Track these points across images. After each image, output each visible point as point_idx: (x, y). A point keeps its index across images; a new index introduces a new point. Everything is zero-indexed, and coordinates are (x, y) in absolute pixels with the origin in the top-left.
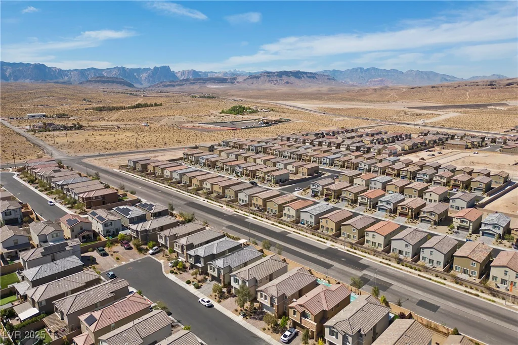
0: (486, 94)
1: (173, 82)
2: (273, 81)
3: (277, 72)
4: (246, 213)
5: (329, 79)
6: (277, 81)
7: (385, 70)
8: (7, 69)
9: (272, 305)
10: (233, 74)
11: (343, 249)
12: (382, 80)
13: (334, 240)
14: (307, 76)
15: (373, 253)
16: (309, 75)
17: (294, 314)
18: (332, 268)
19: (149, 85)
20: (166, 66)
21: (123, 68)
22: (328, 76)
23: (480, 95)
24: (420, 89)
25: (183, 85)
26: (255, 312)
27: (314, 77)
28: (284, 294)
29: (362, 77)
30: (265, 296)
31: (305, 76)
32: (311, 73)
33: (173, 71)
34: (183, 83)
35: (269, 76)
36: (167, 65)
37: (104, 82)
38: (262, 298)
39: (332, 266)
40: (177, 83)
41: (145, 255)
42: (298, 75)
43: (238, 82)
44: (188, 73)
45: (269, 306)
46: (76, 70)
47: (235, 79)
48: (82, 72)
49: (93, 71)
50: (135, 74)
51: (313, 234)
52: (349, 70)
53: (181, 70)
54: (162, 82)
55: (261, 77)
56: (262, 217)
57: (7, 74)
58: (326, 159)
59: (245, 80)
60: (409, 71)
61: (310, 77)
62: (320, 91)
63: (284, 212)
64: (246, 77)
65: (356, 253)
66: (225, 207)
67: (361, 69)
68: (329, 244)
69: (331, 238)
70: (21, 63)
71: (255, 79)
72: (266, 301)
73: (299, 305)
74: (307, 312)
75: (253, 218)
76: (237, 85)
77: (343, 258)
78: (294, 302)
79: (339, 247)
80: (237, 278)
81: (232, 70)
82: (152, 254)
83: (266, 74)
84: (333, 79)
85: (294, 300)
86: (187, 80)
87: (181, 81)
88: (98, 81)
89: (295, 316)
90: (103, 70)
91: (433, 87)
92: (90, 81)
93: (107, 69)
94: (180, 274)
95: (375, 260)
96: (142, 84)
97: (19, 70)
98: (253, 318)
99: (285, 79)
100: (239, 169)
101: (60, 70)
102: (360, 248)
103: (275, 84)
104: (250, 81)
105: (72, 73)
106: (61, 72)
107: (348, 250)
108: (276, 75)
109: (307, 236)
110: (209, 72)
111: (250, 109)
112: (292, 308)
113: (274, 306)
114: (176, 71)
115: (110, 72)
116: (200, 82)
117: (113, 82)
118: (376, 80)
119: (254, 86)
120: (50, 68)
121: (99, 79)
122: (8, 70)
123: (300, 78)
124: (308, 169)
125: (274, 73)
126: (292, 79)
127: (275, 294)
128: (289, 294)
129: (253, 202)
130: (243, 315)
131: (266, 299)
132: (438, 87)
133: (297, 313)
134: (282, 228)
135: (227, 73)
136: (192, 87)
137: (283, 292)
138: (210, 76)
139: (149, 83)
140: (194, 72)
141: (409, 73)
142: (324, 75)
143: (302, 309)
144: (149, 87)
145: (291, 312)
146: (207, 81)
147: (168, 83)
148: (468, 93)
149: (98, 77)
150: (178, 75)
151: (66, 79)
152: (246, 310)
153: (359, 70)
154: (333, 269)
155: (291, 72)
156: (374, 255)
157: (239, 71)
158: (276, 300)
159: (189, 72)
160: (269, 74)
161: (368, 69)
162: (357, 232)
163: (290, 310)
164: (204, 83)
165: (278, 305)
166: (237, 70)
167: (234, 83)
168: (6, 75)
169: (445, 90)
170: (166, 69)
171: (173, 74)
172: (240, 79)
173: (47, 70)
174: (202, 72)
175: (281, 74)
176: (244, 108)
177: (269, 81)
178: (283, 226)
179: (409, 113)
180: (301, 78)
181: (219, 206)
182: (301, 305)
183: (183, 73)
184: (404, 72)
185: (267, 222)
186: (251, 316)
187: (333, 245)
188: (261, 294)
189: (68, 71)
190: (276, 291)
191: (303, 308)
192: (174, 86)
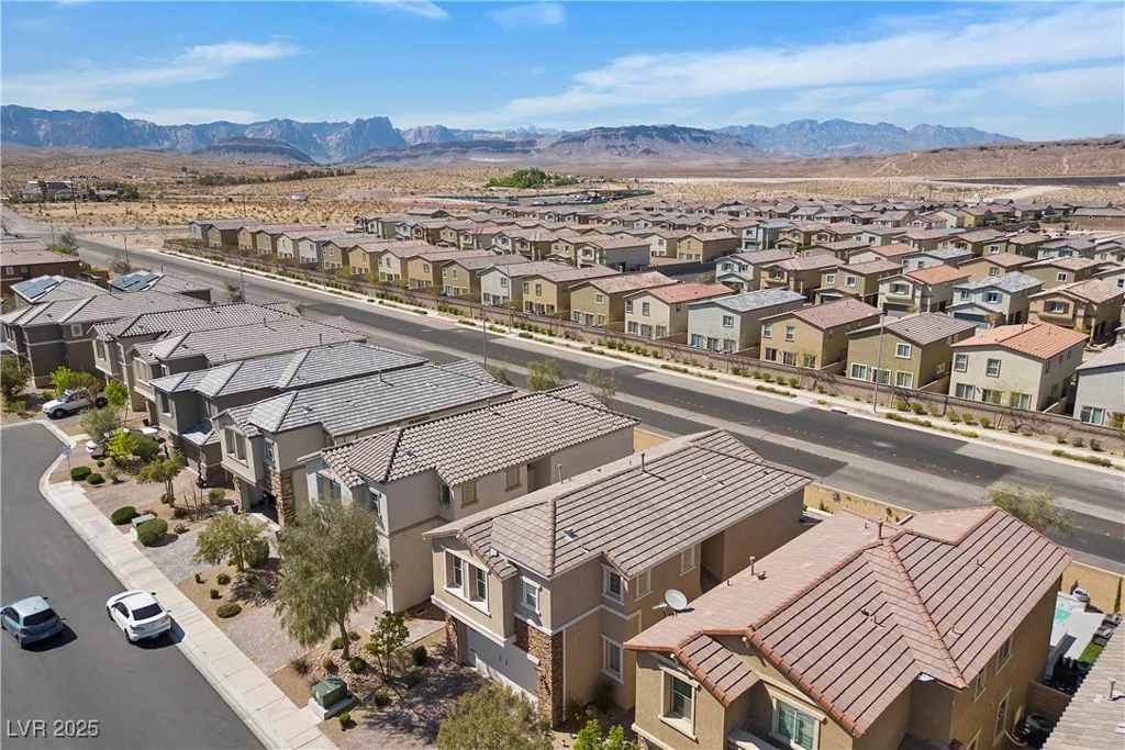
0: (1110, 161)
1: (395, 149)
2: (615, 147)
3: (625, 129)
4: (498, 327)
5: (740, 144)
6: (623, 147)
7: (865, 125)
8: (40, 124)
9: (519, 633)
10: (528, 134)
11: (868, 413)
12: (859, 147)
13: (826, 386)
14: (692, 138)
15: (1009, 422)
16: (694, 135)
17: (676, 707)
18: (842, 471)
19: (344, 157)
20: (381, 119)
21: (289, 122)
22: (738, 136)
23: (1095, 163)
24: (952, 153)
25: (417, 157)
26: (414, 682)
27: (706, 140)
28: (602, 558)
29: (813, 141)
30: (477, 574)
31: (687, 136)
32: (700, 131)
33: (397, 129)
34: (419, 153)
35: (606, 137)
36: (384, 116)
37: (245, 150)
38: (458, 592)
39: (841, 465)
40: (403, 153)
41: (23, 416)
42: (670, 134)
43: (538, 151)
44: (430, 132)
45: (499, 639)
46: (187, 126)
47: (531, 143)
48: (201, 131)
49: (223, 128)
50: (315, 135)
51: (736, 372)
52: (784, 125)
53: (415, 127)
54: (372, 151)
55: (588, 138)
56: (551, 334)
57: (41, 134)
58: (754, 230)
59: (553, 145)
60: (919, 127)
61: (697, 140)
62: (720, 165)
63: (628, 317)
64: (555, 140)
65: (929, 425)
66: (432, 314)
67: (812, 122)
68: (806, 399)
69: (812, 380)
70: (70, 113)
71: (576, 143)
72: (482, 605)
73: (715, 637)
74: (780, 693)
75: (521, 335)
76: (536, 156)
77: (884, 439)
78: (670, 612)
79: (850, 408)
80: (333, 476)
81: (526, 128)
82: (56, 415)
83: (600, 132)
84: (750, 144)
85: (676, 599)
86: (425, 146)
87: (412, 148)
88: (233, 148)
89: (684, 724)
90: (245, 127)
91: (982, 149)
92: (216, 149)
93: (255, 124)
94: (117, 482)
95: (1026, 448)
96: (329, 157)
97: (65, 127)
98: (393, 720)
99: (643, 144)
100: (501, 245)
101: (153, 126)
102: (941, 407)
103: (620, 154)
104: (566, 148)
105: (179, 134)
106: (156, 132)
107: (890, 416)
108: (622, 135)
109: (715, 379)
110: (475, 132)
111: (557, 178)
112: (654, 657)
113: (533, 642)
114: (403, 128)
115: (261, 130)
116: (454, 151)
117: (265, 150)
118: (844, 146)
119: (574, 159)
120: (132, 122)
121: (235, 143)
122: (43, 127)
123: (675, 141)
124: (706, 243)
125: (619, 129)
126: (659, 144)
127: (536, 557)
128: (634, 561)
129: (526, 298)
130: (329, 702)
131: (479, 592)
132: (992, 149)
133: (701, 702)
134: (621, 358)
135: (514, 132)
136: (436, 160)
137: (596, 545)
138: (476, 137)
139: (345, 154)
140: (443, 129)
141: (919, 131)
142: (728, 135)
143: (737, 675)
144: (344, 161)
145: (649, 688)
146: (468, 148)
147: (385, 153)
148: (1065, 160)
149: (233, 139)
150: (409, 138)
151: (166, 144)
152: (360, 667)
153: (807, 126)
154: (847, 478)
155: (655, 128)
156: (1014, 430)
157: (541, 130)
158: (543, 602)
159: (431, 130)
160: (606, 133)
161: (827, 124)
162: (914, 355)
163: (642, 674)
164: (464, 152)
165: (557, 639)
166: (537, 126)
167: (528, 152)
168: (38, 137)
169: (1010, 155)
170: (382, 124)
171: (397, 134)
172: (542, 144)
173: (125, 127)
174: (460, 131)
175: (632, 133)
176: (543, 176)
177: (607, 147)
178: (625, 354)
179: (941, 188)
180: (678, 142)
181: (415, 311)
182: (729, 640)
183: (419, 132)
184: (907, 129)
185: (568, 346)
186: (382, 702)
187: (824, 403)
188: (455, 563)
189: (170, 128)
190: (546, 543)
191: (749, 662)
192: (397, 159)
